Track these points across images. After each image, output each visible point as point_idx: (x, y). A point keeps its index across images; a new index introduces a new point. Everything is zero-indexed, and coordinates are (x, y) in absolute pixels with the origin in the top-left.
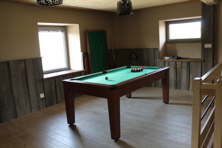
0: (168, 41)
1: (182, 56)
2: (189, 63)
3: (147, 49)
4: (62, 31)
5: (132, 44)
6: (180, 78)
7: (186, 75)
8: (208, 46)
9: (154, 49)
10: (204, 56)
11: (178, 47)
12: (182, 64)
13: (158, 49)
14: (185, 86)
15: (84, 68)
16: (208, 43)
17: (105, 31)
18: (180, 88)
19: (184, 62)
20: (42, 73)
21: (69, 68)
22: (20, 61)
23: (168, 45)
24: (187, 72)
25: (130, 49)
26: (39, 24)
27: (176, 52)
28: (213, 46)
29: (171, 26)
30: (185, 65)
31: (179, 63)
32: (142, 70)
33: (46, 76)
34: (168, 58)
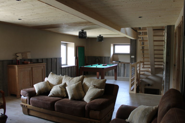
0: (114, 54)
1: (121, 61)
2: (124, 64)
3: (104, 57)
4: (65, 45)
5: (96, 54)
6: (120, 71)
7: (123, 70)
8: (133, 57)
9: (108, 57)
10: (131, 61)
11: (119, 56)
12: (121, 65)
13: (110, 57)
14: (123, 75)
15: (76, 65)
16: (133, 55)
17: (84, 47)
18: (120, 76)
19: (122, 64)
20: (61, 65)
21: (67, 65)
22: (55, 58)
23: (115, 56)
24: (124, 68)
25: (95, 57)
26: (62, 42)
27: (118, 59)
28: (135, 57)
29: (116, 47)
30: (123, 65)
31: (120, 64)
32: (107, 65)
33: (63, 67)
34: (115, 62)
